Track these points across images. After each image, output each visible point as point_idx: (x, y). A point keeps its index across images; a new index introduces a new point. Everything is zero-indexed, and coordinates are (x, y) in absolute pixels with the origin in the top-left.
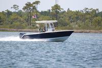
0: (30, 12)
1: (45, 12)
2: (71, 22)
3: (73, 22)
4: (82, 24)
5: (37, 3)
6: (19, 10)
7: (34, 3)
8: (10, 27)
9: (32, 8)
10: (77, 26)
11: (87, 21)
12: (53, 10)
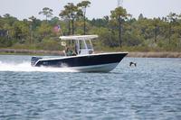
0: (73, 21)
1: (100, 20)
2: (146, 38)
3: (150, 38)
4: (165, 42)
5: (85, 4)
6: (53, 16)
7: (80, 5)
8: (38, 47)
9: (76, 13)
10: (156, 45)
11: (173, 36)
12: (113, 17)
